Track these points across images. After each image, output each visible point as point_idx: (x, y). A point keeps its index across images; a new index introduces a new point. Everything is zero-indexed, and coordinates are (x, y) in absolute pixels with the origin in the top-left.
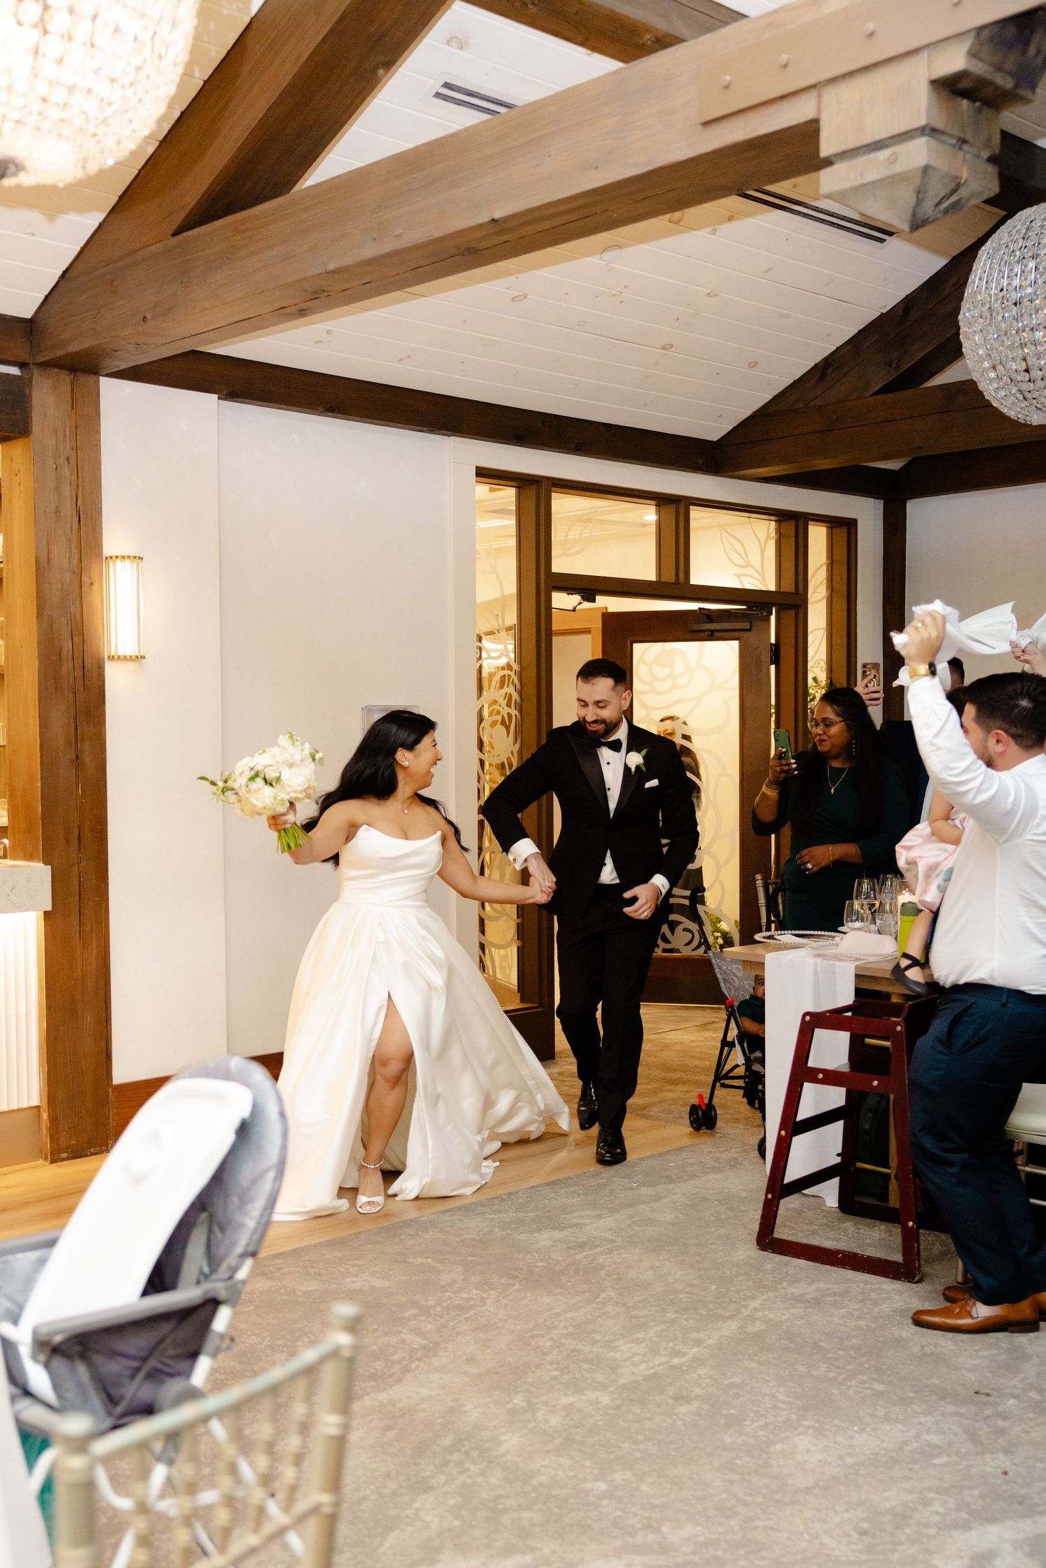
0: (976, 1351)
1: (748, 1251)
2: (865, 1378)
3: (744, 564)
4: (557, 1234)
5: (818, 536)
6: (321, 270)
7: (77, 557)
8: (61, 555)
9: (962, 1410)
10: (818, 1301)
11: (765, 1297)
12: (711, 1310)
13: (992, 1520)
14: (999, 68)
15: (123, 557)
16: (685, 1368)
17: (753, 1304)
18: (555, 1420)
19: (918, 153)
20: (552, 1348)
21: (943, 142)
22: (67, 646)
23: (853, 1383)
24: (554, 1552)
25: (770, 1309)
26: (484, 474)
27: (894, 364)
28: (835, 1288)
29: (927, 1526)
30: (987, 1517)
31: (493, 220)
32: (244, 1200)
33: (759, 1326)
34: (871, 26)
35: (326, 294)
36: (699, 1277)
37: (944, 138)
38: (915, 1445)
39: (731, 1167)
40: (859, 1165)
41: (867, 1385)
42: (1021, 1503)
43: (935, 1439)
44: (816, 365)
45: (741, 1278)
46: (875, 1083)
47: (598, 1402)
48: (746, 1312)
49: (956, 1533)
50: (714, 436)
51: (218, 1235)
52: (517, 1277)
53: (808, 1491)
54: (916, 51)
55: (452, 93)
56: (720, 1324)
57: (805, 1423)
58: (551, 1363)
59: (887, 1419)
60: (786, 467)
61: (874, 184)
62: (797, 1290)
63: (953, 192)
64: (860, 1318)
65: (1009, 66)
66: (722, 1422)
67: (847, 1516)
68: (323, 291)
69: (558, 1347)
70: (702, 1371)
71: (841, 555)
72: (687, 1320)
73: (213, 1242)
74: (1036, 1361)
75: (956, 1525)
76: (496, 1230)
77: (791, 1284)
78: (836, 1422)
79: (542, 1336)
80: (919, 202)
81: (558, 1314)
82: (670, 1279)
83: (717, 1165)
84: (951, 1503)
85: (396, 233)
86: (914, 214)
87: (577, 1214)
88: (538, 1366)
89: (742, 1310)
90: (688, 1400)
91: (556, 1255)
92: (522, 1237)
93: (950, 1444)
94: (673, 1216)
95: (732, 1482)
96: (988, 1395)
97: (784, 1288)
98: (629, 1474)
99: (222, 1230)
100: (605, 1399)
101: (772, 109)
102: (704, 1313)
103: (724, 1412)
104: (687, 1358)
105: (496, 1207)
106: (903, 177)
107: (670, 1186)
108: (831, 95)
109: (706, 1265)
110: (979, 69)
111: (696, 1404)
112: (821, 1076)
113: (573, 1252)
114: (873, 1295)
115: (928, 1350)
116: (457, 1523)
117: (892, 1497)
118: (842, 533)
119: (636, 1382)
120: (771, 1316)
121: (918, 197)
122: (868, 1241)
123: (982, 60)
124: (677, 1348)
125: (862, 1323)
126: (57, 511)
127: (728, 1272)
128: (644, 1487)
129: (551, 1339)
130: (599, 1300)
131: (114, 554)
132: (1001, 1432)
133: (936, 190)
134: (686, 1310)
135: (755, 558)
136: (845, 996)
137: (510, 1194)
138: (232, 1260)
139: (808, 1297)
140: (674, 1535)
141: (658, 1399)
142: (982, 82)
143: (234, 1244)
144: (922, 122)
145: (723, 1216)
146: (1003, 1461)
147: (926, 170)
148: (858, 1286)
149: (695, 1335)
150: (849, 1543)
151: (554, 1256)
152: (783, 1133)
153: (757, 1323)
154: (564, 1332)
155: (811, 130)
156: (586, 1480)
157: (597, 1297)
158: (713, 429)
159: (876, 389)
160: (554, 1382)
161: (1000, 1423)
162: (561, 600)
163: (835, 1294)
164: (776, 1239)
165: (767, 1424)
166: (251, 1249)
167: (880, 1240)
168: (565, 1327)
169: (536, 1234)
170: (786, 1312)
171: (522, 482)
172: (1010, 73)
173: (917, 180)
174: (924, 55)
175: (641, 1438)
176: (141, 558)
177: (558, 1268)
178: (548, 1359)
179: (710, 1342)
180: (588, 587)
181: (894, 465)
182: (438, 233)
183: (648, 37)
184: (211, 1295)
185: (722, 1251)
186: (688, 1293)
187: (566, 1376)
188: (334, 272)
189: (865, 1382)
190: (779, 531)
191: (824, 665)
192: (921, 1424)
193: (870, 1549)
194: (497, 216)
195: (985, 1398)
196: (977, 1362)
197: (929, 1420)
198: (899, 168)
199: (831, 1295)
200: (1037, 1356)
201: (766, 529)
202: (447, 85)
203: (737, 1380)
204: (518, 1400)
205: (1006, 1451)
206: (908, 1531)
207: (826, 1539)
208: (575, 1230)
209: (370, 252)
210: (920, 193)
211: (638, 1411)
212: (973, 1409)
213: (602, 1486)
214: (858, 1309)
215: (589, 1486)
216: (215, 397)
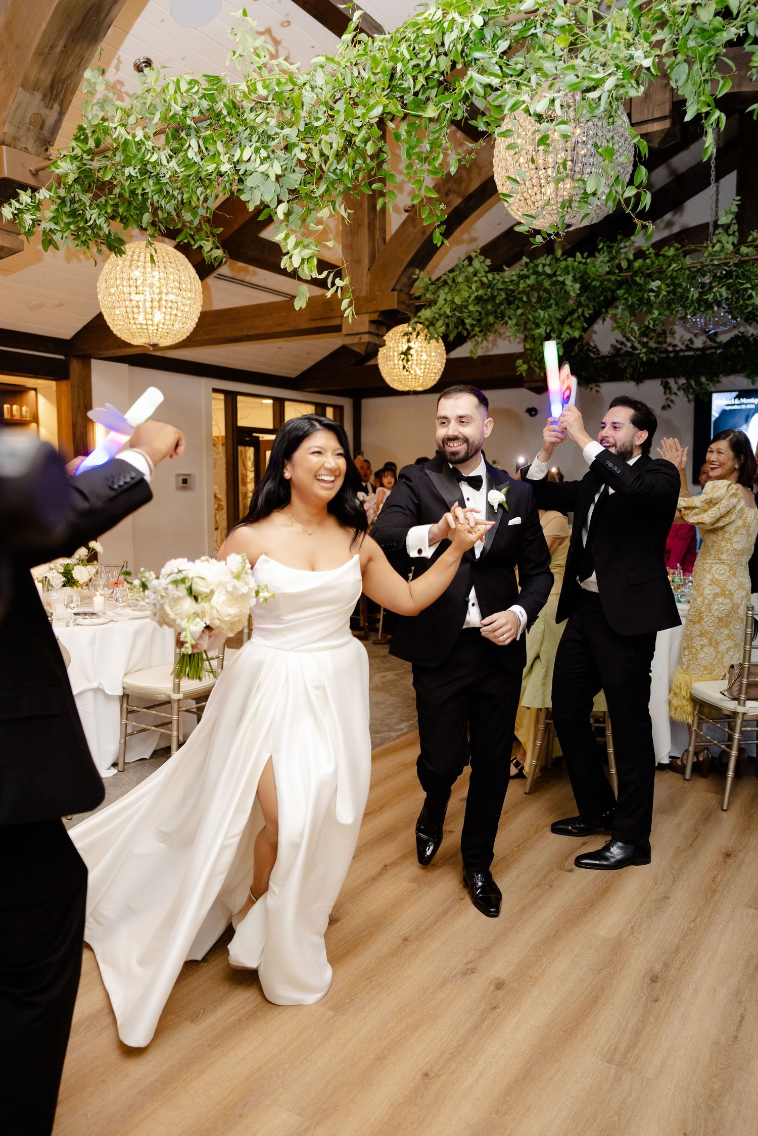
5: (330, 411)
19: (366, 338)
26: (215, 390)
50: (294, 376)
60: (320, 388)
61: (356, 344)
101: (329, 320)
106: (363, 343)
108: (345, 319)
110: (381, 319)
118: (338, 410)
144: (367, 330)
147: (369, 343)
158: (294, 374)
171: (226, 393)
174: (368, 314)
181: (357, 388)
198: (362, 341)
216: (127, 365)
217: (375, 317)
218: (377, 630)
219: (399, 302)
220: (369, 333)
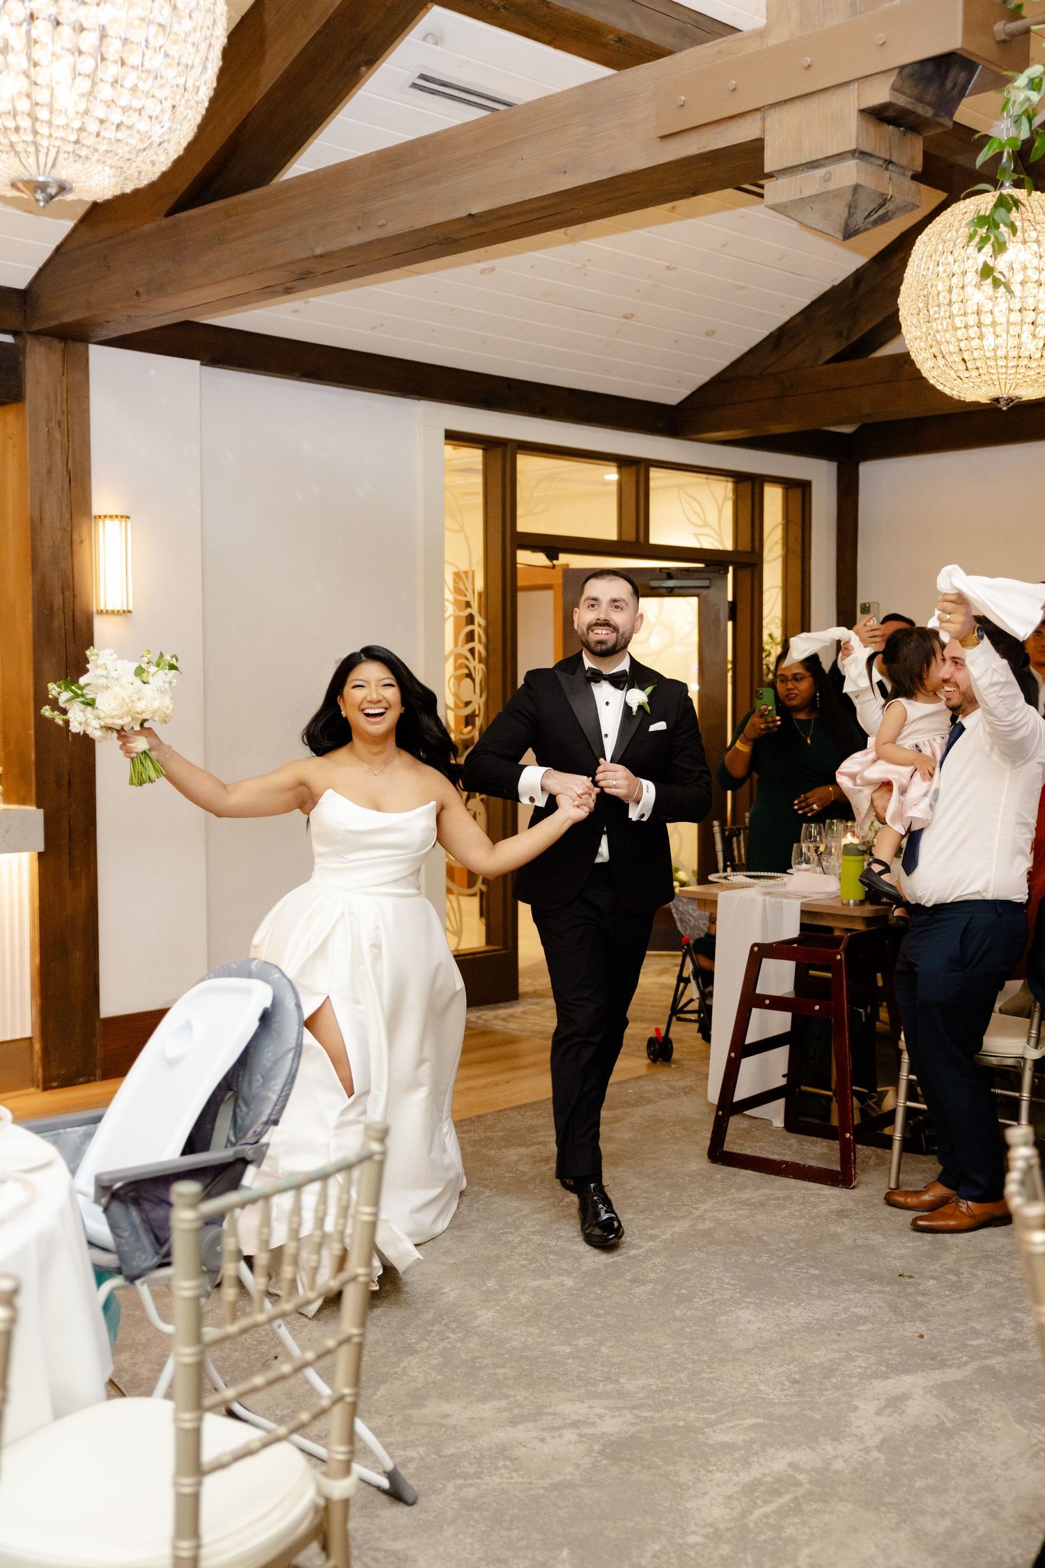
0: (903, 1243)
1: (699, 1162)
2: (803, 1265)
3: (700, 523)
4: (523, 1151)
5: (773, 498)
6: (309, 254)
7: (67, 516)
8: (52, 514)
9: (887, 1289)
10: (762, 1204)
11: (715, 1200)
12: (665, 1211)
13: (907, 1372)
14: (919, 99)
15: (111, 517)
16: (641, 1258)
17: (703, 1207)
18: (524, 1299)
19: (848, 174)
20: (521, 1242)
21: (872, 163)
22: (58, 601)
23: (792, 1269)
24: (526, 1398)
25: (718, 1210)
27: (845, 334)
28: (778, 1193)
29: (851, 1376)
30: (901, 1369)
31: (470, 215)
32: (267, 1078)
33: (709, 1224)
34: (808, 60)
35: (312, 275)
36: (655, 1185)
37: (873, 160)
38: (844, 1316)
39: (686, 1093)
40: (804, 1088)
41: (804, 1271)
42: (933, 1359)
43: (861, 1311)
44: (771, 334)
45: (693, 1186)
46: (817, 1007)
47: (562, 1285)
48: (697, 1213)
49: (874, 1382)
50: (673, 400)
51: (244, 1109)
52: (487, 1186)
53: (748, 1351)
54: (849, 82)
55: (429, 84)
56: (673, 1223)
57: (747, 1300)
58: (520, 1255)
59: (820, 1296)
60: (742, 431)
61: (811, 198)
62: (745, 1195)
63: (881, 206)
64: (801, 1217)
65: (928, 98)
66: (674, 1299)
67: (781, 1369)
68: (310, 272)
69: (526, 1242)
70: (656, 1260)
71: (796, 515)
72: (643, 1219)
73: (239, 1115)
74: (955, 1250)
75: (875, 1376)
76: (467, 1147)
77: (738, 1190)
78: (775, 1299)
79: (512, 1233)
80: (850, 215)
81: (526, 1216)
82: (628, 1187)
83: (672, 1092)
84: (872, 1359)
85: (380, 223)
86: (847, 225)
87: (541, 1134)
88: (509, 1257)
89: (694, 1211)
90: (644, 1283)
91: (524, 1168)
92: (492, 1152)
93: (874, 1315)
94: (631, 1135)
95: (681, 1345)
96: (911, 1277)
97: (732, 1194)
98: (591, 1340)
99: (247, 1104)
100: (570, 1283)
101: (721, 128)
102: (659, 1214)
103: (676, 1292)
104: (643, 1249)
105: (465, 1128)
106: (836, 194)
107: (629, 1110)
108: (774, 117)
109: (661, 1175)
110: (902, 101)
111: (650, 1286)
112: (767, 1002)
113: (538, 1164)
114: (812, 1199)
115: (860, 1242)
116: (440, 1377)
117: (822, 1356)
118: (796, 494)
119: (599, 1269)
120: (720, 1216)
121: (849, 211)
122: (811, 1155)
123: (904, 94)
124: (634, 1242)
125: (802, 1222)
126: (49, 472)
127: (681, 1181)
128: (603, 1349)
129: (520, 1235)
130: (564, 1203)
131: (102, 513)
132: (921, 1305)
133: (865, 205)
134: (642, 1212)
135: (712, 517)
136: (791, 930)
137: (479, 1117)
138: (258, 1127)
139: (753, 1200)
140: (629, 1385)
141: (617, 1282)
142: (905, 112)
143: (260, 1114)
144: (853, 147)
145: (678, 1135)
146: (920, 1327)
147: (856, 188)
148: (800, 1191)
149: (650, 1232)
150: (782, 1390)
151: (521, 1168)
152: (733, 1055)
153: (707, 1222)
154: (532, 1230)
155: (755, 149)
156: (553, 1345)
157: (562, 1201)
158: (672, 393)
159: (828, 356)
160: (523, 1270)
161: (919, 1298)
162: (525, 558)
163: (778, 1198)
164: (726, 1152)
165: (714, 1301)
166: (273, 1118)
167: (823, 1154)
168: (533, 1226)
169: (504, 1150)
170: (733, 1213)
171: (488, 444)
172: (930, 105)
173: (849, 196)
174: (855, 86)
175: (601, 1312)
176: (128, 517)
177: (526, 1178)
178: (519, 1250)
179: (663, 1237)
180: (552, 546)
181: (848, 429)
182: (419, 225)
183: (611, 37)
184: (240, 1156)
185: (676, 1163)
186: (644, 1198)
187: (533, 1265)
188: (321, 256)
189: (803, 1268)
190: (736, 492)
191: (779, 622)
192: (850, 1299)
193: (800, 1394)
194: (473, 212)
195: (908, 1280)
196: (903, 1251)
197: (857, 1297)
198: (832, 186)
199: (774, 1199)
200: (957, 1247)
201: (724, 489)
202: (422, 77)
203: (688, 1267)
204: (491, 1284)
205: (923, 1320)
206: (834, 1380)
207: (762, 1387)
208: (540, 1146)
209: (354, 239)
210: (851, 207)
211: (599, 1292)
212: (896, 1288)
213: (568, 1349)
214: (799, 1210)
215: (556, 1349)
216: (197, 363)
217: (880, 94)
218: (887, 1143)
219: (969, 27)
220: (860, 154)
